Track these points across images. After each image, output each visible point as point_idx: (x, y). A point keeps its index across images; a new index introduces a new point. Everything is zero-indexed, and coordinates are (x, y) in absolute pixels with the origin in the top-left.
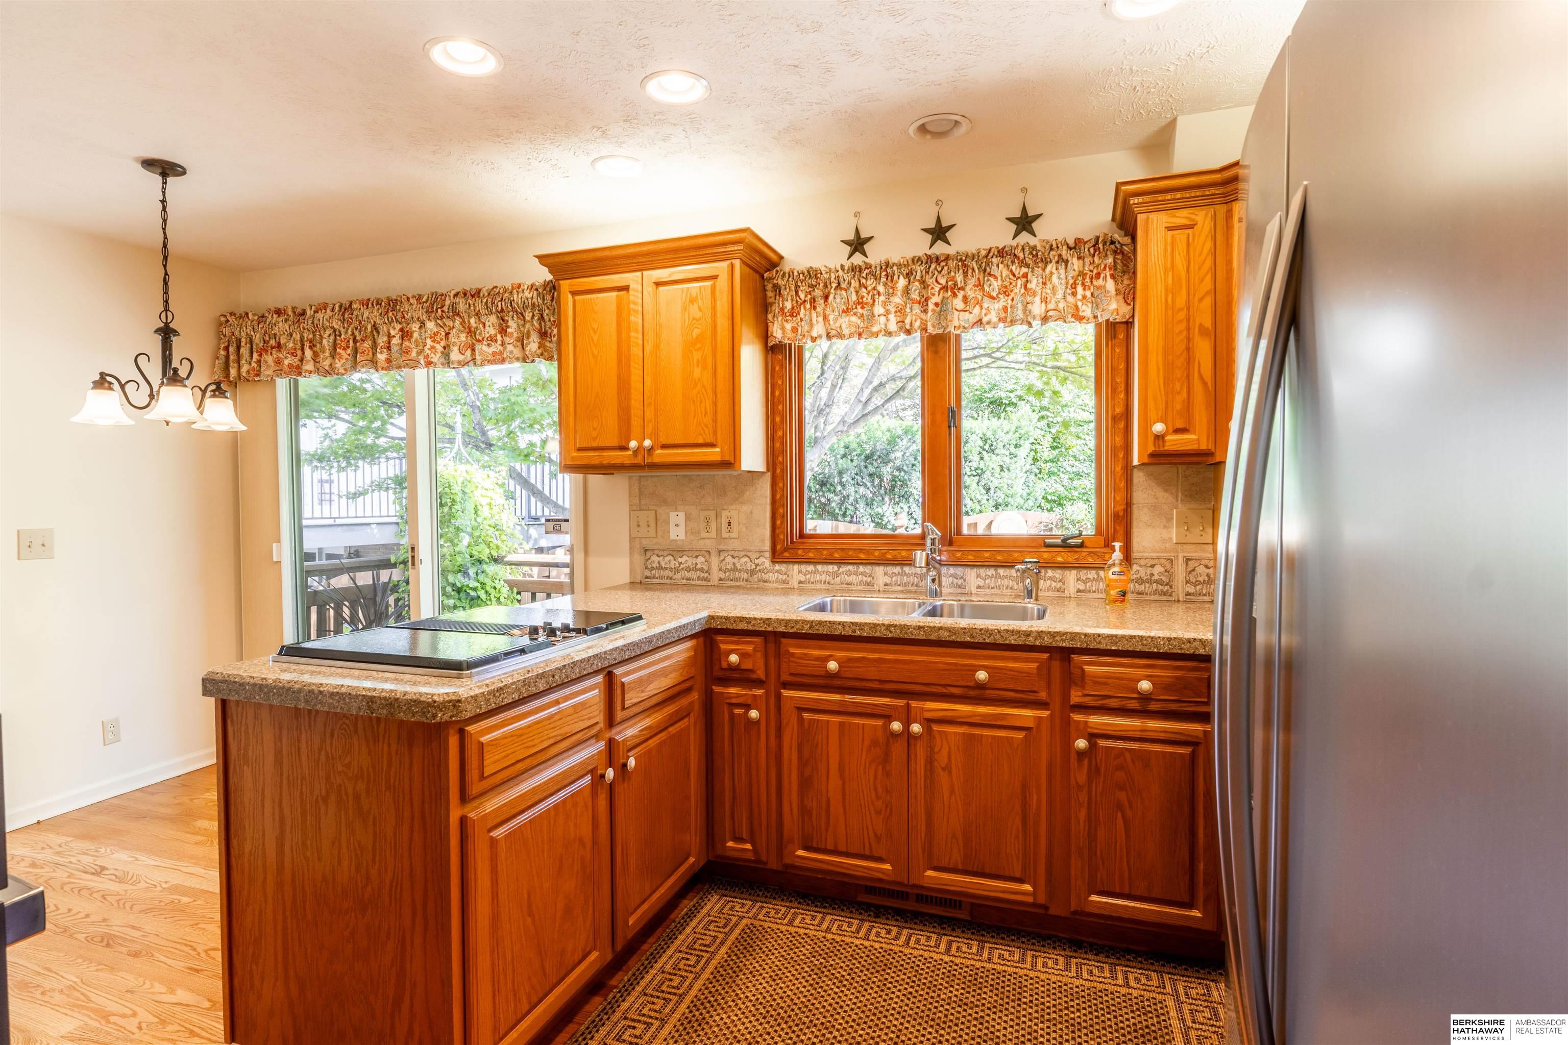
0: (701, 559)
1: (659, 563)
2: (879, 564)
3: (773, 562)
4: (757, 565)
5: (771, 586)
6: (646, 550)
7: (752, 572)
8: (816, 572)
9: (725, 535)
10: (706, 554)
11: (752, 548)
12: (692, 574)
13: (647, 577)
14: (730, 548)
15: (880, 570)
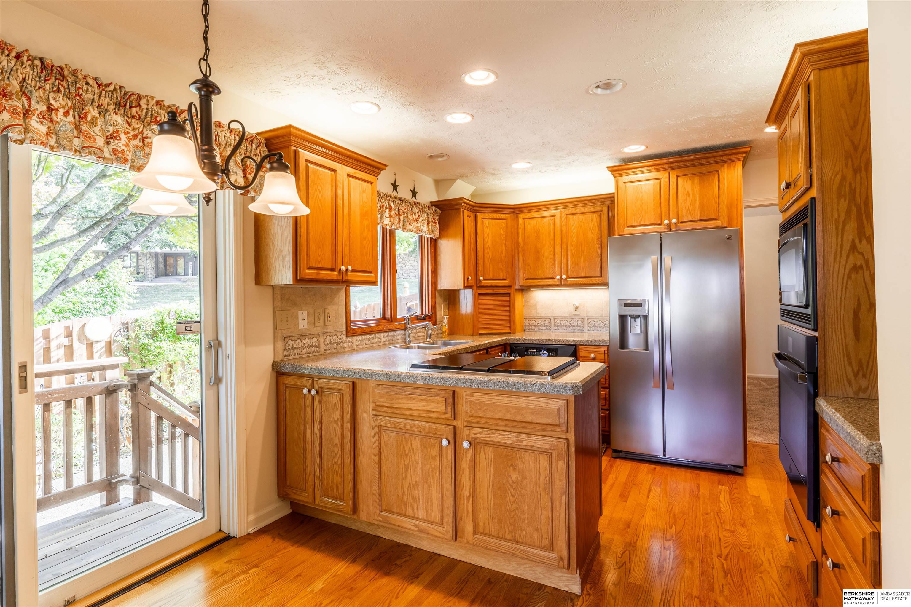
0: (315, 339)
1: (293, 345)
2: (382, 332)
3: (347, 336)
4: (340, 339)
5: (346, 350)
6: (285, 338)
7: (338, 344)
8: (362, 339)
9: (327, 323)
10: (318, 336)
11: (338, 330)
12: (311, 350)
13: (285, 356)
14: (329, 331)
15: (382, 335)
